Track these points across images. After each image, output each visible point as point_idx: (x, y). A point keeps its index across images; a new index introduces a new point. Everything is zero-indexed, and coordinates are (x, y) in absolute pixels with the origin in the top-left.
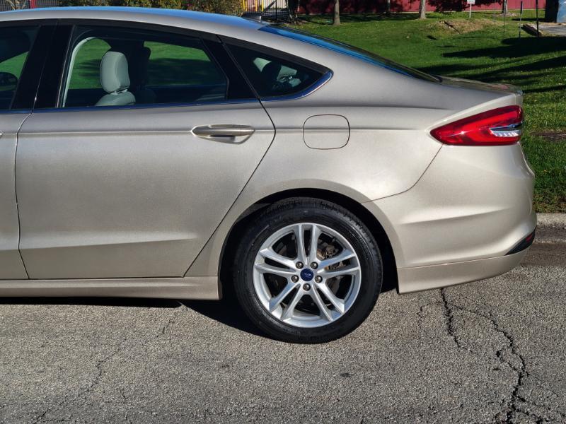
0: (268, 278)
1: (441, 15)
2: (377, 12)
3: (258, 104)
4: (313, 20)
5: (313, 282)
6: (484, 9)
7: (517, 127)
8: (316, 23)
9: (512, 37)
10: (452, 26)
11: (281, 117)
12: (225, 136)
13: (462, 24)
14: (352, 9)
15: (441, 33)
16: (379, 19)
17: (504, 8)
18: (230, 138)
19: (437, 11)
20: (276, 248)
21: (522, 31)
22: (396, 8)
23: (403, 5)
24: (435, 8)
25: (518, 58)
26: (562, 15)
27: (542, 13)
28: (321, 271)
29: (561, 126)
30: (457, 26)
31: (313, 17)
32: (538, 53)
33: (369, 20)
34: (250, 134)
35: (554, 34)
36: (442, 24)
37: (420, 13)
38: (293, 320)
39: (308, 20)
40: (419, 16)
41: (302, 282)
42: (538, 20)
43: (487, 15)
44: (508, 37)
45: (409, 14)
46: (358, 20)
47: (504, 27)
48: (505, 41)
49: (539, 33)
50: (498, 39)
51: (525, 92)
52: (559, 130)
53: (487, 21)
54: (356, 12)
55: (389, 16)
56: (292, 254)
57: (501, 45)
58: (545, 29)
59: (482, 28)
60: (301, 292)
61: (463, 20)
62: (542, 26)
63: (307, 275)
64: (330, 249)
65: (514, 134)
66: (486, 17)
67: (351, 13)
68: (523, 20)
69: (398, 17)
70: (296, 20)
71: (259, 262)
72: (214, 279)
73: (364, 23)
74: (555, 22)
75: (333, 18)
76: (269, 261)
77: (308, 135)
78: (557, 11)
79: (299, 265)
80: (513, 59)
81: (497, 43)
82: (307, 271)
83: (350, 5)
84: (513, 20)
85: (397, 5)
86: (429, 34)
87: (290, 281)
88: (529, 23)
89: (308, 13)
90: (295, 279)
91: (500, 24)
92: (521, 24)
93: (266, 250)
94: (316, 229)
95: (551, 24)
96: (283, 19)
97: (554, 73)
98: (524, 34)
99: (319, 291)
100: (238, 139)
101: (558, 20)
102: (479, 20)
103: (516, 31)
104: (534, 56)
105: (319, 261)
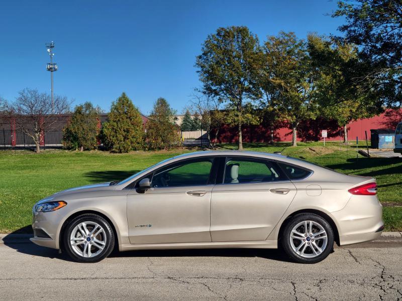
0: (294, 240)
1: (305, 144)
2: (264, 141)
3: (290, 181)
4: (225, 147)
5: (310, 242)
6: (332, 140)
7: (376, 190)
8: (227, 148)
9: (353, 157)
10: (314, 151)
11: (299, 186)
12: (280, 192)
13: (321, 149)
14: (248, 140)
15: (308, 155)
16: (266, 146)
17: (345, 140)
18: (282, 192)
19: (302, 141)
20: (297, 230)
21: (358, 154)
22: (276, 140)
23: (281, 138)
24: (301, 139)
25: (359, 170)
26: (382, 144)
27: (369, 143)
28: (313, 238)
29: (388, 200)
30: (317, 150)
31: (225, 145)
32: (370, 167)
33: (260, 146)
34: (289, 191)
35: (378, 156)
36: (307, 149)
37: (293, 142)
38: (303, 255)
39: (222, 146)
40: (292, 144)
41: (307, 241)
42: (367, 147)
43: (334, 144)
44: (351, 158)
45: (285, 143)
46: (253, 147)
47: (347, 151)
48: (349, 160)
49: (369, 155)
50: (344, 159)
51: (377, 179)
52: (388, 202)
53: (336, 148)
54: (251, 142)
55: (272, 144)
56: (303, 232)
57: (347, 162)
58: (373, 153)
59: (333, 152)
60: (307, 245)
61: (321, 147)
62: (371, 150)
63: (308, 239)
64: (315, 230)
65: (375, 192)
66: (334, 145)
67: (248, 142)
68: (359, 147)
69: (278, 145)
70: (214, 147)
71: (291, 235)
72: (276, 241)
73: (258, 148)
74: (378, 149)
75: (238, 146)
76: (295, 234)
77: (308, 191)
78: (378, 142)
79: (306, 235)
80: (356, 170)
81: (345, 161)
82: (308, 238)
83: (247, 137)
84: (351, 147)
85: (277, 138)
86: (300, 155)
87: (303, 241)
88: (361, 149)
89: (220, 142)
90: (304, 240)
91: (344, 149)
92: (357, 149)
93: (294, 231)
94: (311, 223)
95: (375, 150)
96: (206, 146)
97: (381, 178)
98: (360, 156)
99: (312, 244)
100: (285, 193)
101: (379, 147)
102: (331, 147)
103: (354, 154)
104: (368, 169)
105: (312, 234)
